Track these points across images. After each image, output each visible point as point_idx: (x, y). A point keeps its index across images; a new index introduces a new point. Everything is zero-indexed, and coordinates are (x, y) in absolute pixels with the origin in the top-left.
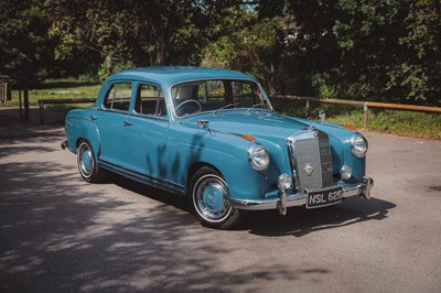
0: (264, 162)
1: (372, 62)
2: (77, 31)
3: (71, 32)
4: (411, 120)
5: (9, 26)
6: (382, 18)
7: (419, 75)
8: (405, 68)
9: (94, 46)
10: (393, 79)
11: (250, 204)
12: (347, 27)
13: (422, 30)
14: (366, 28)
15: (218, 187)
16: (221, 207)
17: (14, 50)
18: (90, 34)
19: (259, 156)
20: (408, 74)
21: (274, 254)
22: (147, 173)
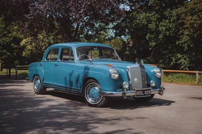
0: (117, 76)
1: (165, 55)
2: (33, 44)
3: (30, 44)
4: (182, 77)
5: (3, 41)
6: (168, 33)
7: (185, 59)
8: (179, 56)
9: (40, 51)
10: (174, 60)
11: (110, 94)
12: (152, 36)
13: (186, 38)
14: (161, 36)
15: (96, 88)
16: (98, 97)
17: (5, 51)
18: (39, 45)
19: (114, 73)
20: (180, 58)
21: (121, 114)
22: (65, 86)
